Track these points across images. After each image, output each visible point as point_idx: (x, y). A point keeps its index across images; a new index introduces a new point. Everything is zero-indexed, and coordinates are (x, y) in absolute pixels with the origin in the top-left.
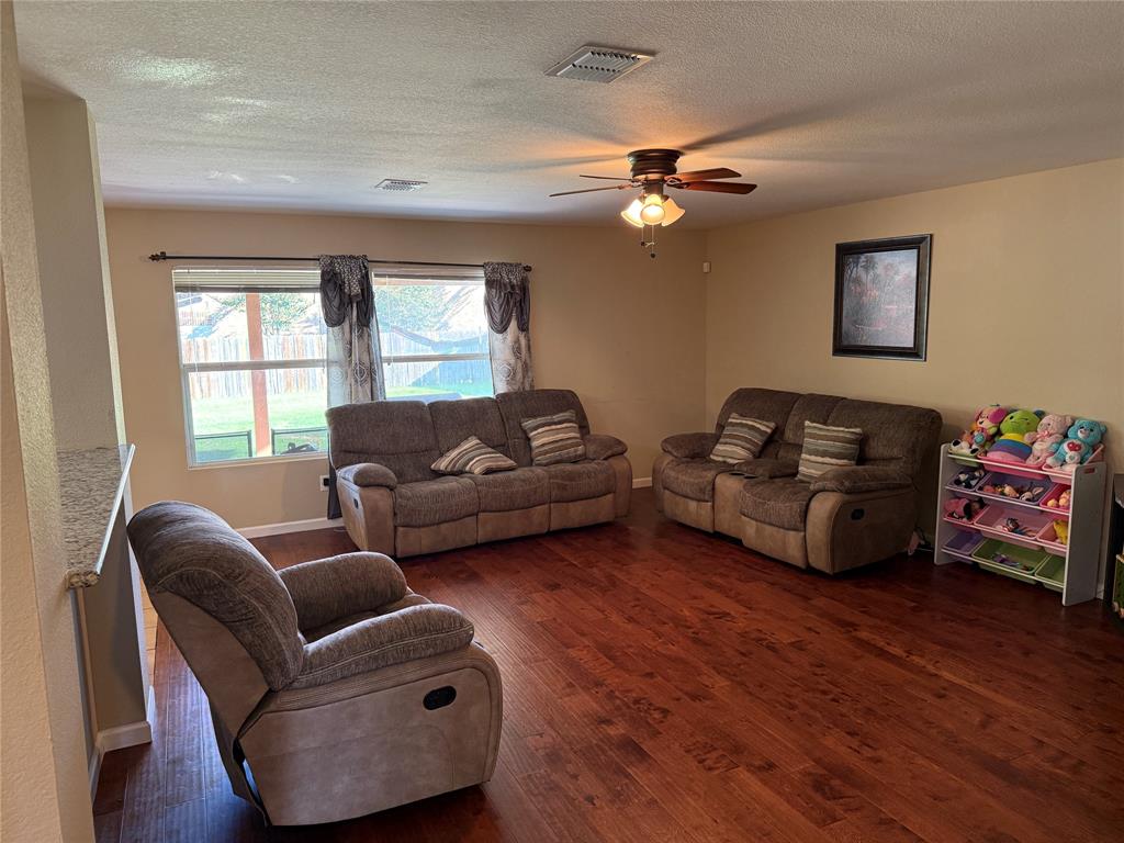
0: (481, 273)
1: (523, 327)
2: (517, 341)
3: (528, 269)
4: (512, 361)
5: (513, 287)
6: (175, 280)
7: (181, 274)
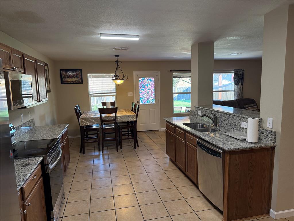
0: (233, 72)
1: (242, 84)
2: (241, 87)
3: (243, 70)
4: (239, 92)
5: (241, 75)
6: (173, 75)
7: (174, 74)
